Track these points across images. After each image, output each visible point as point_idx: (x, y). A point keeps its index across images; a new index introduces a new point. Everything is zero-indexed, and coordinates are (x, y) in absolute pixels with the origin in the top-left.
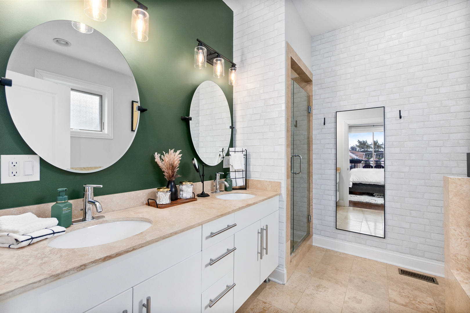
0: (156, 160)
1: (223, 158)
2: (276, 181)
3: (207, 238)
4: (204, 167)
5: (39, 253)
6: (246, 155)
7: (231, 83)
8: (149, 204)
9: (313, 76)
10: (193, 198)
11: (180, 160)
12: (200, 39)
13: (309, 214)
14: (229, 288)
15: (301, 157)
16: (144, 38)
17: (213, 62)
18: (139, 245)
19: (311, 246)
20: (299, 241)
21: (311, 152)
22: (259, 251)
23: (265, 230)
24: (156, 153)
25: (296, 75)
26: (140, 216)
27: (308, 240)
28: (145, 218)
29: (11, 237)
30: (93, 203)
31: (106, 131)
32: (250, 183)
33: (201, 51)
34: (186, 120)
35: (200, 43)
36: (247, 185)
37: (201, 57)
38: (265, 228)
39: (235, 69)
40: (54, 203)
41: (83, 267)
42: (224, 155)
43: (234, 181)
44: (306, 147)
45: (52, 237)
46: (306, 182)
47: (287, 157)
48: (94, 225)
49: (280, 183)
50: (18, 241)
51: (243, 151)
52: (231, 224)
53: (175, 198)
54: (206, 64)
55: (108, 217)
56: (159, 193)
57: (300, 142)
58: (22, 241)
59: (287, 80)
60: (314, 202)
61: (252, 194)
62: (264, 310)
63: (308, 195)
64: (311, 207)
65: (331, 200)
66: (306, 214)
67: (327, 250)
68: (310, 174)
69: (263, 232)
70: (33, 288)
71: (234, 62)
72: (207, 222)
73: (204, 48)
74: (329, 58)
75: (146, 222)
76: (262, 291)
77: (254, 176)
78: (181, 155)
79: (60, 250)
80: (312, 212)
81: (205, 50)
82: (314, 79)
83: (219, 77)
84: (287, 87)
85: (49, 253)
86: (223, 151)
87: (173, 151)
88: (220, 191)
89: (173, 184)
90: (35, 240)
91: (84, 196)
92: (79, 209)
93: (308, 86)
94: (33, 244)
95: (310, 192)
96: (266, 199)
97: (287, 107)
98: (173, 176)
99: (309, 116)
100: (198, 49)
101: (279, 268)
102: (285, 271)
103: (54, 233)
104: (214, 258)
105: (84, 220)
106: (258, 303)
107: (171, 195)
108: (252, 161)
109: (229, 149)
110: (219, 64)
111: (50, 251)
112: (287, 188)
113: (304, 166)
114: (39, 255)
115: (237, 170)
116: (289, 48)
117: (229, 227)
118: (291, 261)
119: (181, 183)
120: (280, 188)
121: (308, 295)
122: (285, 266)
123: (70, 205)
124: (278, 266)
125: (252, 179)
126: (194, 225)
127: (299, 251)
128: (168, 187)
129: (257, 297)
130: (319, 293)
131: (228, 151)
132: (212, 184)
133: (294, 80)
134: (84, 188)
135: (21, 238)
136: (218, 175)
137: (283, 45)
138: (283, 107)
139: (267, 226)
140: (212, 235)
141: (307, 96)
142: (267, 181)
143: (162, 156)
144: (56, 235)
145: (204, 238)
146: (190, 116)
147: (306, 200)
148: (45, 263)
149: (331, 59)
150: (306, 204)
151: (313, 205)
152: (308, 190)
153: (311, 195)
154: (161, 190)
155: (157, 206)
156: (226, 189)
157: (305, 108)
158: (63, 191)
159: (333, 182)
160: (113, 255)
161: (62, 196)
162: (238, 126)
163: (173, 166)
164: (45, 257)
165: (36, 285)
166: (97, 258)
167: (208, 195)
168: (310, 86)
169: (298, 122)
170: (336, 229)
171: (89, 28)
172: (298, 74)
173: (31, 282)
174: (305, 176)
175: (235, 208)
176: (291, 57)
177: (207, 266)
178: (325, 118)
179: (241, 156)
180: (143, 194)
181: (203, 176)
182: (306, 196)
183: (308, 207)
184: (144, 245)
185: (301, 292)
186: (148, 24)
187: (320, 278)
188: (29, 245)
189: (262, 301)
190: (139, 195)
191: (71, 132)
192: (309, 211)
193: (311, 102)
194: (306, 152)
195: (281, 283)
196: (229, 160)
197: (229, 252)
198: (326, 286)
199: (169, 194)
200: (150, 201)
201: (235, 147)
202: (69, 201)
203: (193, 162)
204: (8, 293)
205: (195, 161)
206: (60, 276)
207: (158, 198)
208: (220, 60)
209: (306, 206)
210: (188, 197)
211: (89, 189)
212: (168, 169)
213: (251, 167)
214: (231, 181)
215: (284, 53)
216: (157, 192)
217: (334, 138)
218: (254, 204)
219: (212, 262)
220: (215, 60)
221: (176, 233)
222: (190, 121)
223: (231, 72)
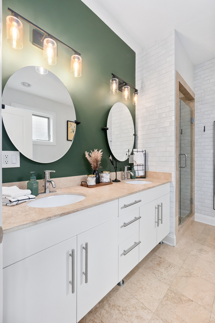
0: (86, 156)
1: (129, 156)
2: (168, 172)
3: (122, 208)
4: (117, 162)
5: (23, 209)
6: (145, 154)
7: (135, 104)
8: (82, 185)
9: (195, 96)
10: (110, 182)
11: (102, 156)
12: (114, 74)
13: (192, 197)
14: (136, 244)
15: (186, 156)
16: (79, 74)
17: (122, 89)
18: (81, 208)
19: (193, 222)
20: (184, 217)
21: (193, 152)
22: (156, 221)
23: (161, 206)
24: (86, 152)
25: (182, 96)
26: (78, 192)
27: (191, 216)
28: (81, 193)
29: (7, 199)
30: (50, 182)
31: (52, 140)
32: (148, 174)
33: (114, 81)
34: (104, 130)
35: (114, 76)
36: (146, 175)
37: (114, 86)
38: (160, 205)
39: (137, 94)
40: (28, 181)
41: (49, 219)
42: (130, 155)
43: (137, 172)
44: (190, 148)
45: (28, 201)
46: (190, 175)
47: (176, 155)
48: (50, 196)
49: (171, 174)
50: (11, 202)
51: (143, 151)
52: (137, 200)
53: (98, 182)
54: (118, 91)
55: (58, 191)
56: (88, 177)
57: (185, 145)
58: (13, 202)
59: (176, 99)
60: (196, 189)
61: (150, 181)
62: (160, 262)
63: (191, 183)
64: (193, 192)
65: (209, 187)
66: (189, 198)
67: (206, 225)
68: (193, 169)
69: (159, 207)
70: (23, 228)
71: (136, 88)
72: (122, 197)
73: (116, 79)
74: (209, 81)
75: (82, 195)
76: (158, 250)
77: (151, 169)
78: (102, 153)
79: (35, 208)
80: (194, 196)
81: (118, 80)
82: (196, 98)
83: (126, 100)
84: (176, 104)
85: (29, 209)
86: (128, 152)
87: (96, 150)
88: (127, 179)
89: (97, 172)
90: (20, 202)
91: (45, 177)
92: (42, 186)
93: (191, 104)
94: (19, 204)
95: (193, 182)
96: (161, 185)
97: (176, 118)
98: (97, 167)
99: (192, 126)
100: (112, 80)
101: (170, 235)
102: (175, 237)
103: (29, 199)
104: (126, 222)
105: (45, 192)
106: (156, 257)
107: (96, 179)
108: (149, 159)
109: (133, 150)
110: (126, 90)
111: (29, 208)
112: (176, 178)
113: (189, 162)
114: (23, 210)
115: (139, 164)
116: (178, 75)
117: (136, 202)
118: (179, 231)
119: (102, 172)
120: (171, 177)
121: (193, 255)
122: (174, 234)
123: (37, 183)
124: (170, 233)
125: (149, 171)
126: (114, 198)
127: (185, 224)
128: (94, 174)
129: (154, 253)
130: (201, 254)
131: (133, 151)
132: (122, 174)
133: (181, 98)
134: (45, 172)
135: (13, 200)
136: (126, 168)
137: (173, 73)
138: (173, 118)
139: (162, 204)
140: (125, 206)
141: (190, 111)
142: (160, 172)
143: (90, 153)
144: (30, 200)
145: (120, 208)
146: (107, 127)
147: (189, 187)
148: (27, 214)
149: (210, 81)
150: (190, 190)
151: (195, 191)
152: (191, 180)
153: (193, 184)
154: (90, 176)
155: (88, 186)
156: (132, 178)
157: (189, 119)
158: (33, 173)
159: (212, 175)
160: (66, 213)
161: (33, 176)
162: (139, 134)
163: (97, 161)
164: (27, 212)
165: (24, 226)
166: (57, 214)
167: (119, 181)
168: (193, 103)
169: (183, 131)
170: (214, 209)
171: (46, 70)
172: (184, 95)
173: (22, 224)
174: (189, 170)
175: (140, 189)
176: (179, 81)
177: (122, 227)
178: (205, 127)
179: (142, 155)
180: (78, 179)
181: (116, 168)
182: (189, 184)
183: (191, 192)
184: (83, 209)
185: (188, 253)
186: (81, 65)
187: (202, 244)
188: (17, 204)
189: (159, 256)
190: (76, 179)
191: (33, 141)
192: (191, 195)
193: (193, 115)
194: (189, 152)
195: (172, 245)
196: (133, 158)
197: (136, 219)
198: (207, 250)
199: (95, 178)
200: (83, 183)
201: (137, 148)
202: (37, 180)
203: (110, 158)
204: (10, 229)
205: (111, 158)
206: (37, 222)
207: (88, 181)
208: (127, 87)
209: (190, 192)
210: (107, 181)
211: (47, 173)
212: (94, 163)
213: (149, 162)
214: (135, 172)
215: (174, 78)
216: (87, 177)
217: (212, 141)
218: (153, 187)
219: (125, 225)
220: (123, 88)
221: (102, 203)
222: (107, 130)
223: (134, 96)
